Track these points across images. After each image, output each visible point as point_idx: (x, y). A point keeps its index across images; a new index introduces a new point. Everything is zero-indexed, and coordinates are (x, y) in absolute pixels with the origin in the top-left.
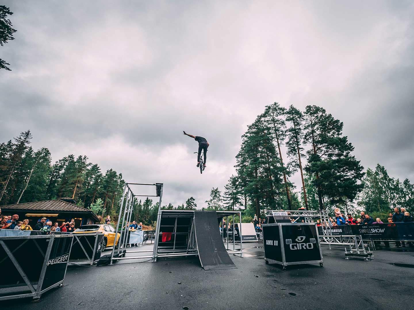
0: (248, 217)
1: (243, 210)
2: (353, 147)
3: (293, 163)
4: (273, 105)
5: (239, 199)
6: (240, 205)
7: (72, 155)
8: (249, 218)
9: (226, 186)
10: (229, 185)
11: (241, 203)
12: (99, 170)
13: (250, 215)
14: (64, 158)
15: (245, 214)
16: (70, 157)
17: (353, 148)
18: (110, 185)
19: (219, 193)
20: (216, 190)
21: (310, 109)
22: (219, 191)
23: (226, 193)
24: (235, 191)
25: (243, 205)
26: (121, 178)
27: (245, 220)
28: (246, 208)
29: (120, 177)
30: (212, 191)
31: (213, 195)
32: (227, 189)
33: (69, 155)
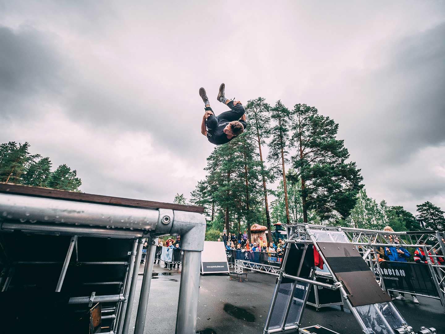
0: (215, 231)
1: (210, 221)
2: (349, 154)
3: (274, 169)
4: (256, 101)
5: (205, 208)
6: (206, 215)
7: (15, 142)
8: (217, 231)
9: (192, 192)
10: (196, 191)
11: (208, 213)
12: (50, 164)
13: (218, 228)
14: (3, 144)
15: (211, 226)
16: (11, 144)
17: (349, 156)
18: (58, 182)
19: (184, 201)
20: (180, 197)
21: (299, 108)
22: (184, 198)
23: (192, 200)
24: (202, 199)
25: (210, 215)
26: (75, 176)
27: (210, 233)
28: (213, 219)
29: (74, 174)
30: (176, 197)
31: (177, 202)
32: (193, 195)
33: (10, 142)
